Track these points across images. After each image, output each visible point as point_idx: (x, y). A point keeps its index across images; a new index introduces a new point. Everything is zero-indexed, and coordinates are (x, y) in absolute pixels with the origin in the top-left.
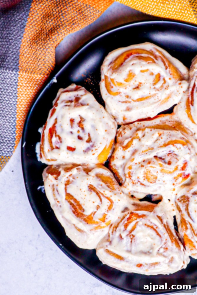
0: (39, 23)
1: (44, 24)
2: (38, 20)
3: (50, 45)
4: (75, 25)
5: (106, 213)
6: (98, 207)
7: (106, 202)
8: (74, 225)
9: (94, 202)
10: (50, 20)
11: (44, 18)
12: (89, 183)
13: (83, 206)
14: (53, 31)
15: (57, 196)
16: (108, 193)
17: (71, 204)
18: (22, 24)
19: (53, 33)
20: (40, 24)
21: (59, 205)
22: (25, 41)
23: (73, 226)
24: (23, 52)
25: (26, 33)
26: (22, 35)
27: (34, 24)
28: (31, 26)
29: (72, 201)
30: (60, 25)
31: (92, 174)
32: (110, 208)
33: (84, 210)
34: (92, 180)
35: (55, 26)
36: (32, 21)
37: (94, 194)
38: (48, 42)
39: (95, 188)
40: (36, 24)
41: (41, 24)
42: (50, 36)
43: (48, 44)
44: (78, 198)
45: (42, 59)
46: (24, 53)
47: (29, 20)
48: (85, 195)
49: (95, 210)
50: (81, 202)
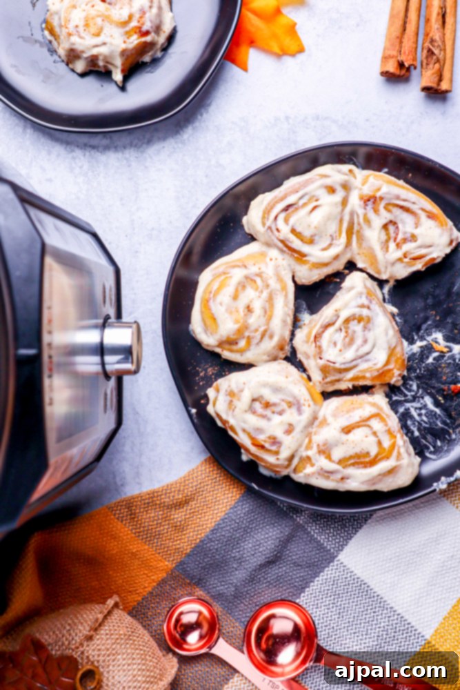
0: (193, 526)
1: (187, 520)
2: (192, 530)
3: (191, 489)
4: (147, 501)
10: (175, 520)
11: (183, 528)
14: (178, 504)
18: (213, 533)
19: (179, 501)
20: (192, 524)
22: (222, 512)
24: (231, 500)
25: (215, 522)
26: (221, 522)
27: (199, 528)
28: (204, 527)
30: (166, 508)
35: (173, 509)
36: (200, 532)
38: (189, 494)
40: (198, 526)
41: (190, 523)
42: (184, 499)
43: (191, 491)
45: (210, 478)
46: (230, 499)
47: (203, 535)
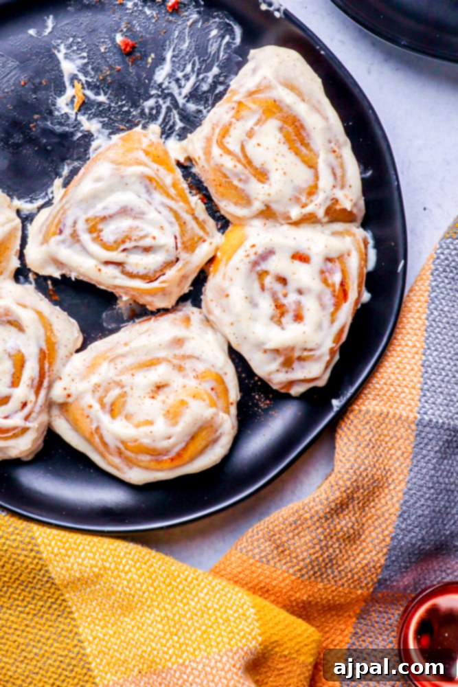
0: (370, 522)
1: (359, 520)
2: (372, 528)
3: (346, 476)
4: (291, 519)
5: (234, 120)
6: (250, 134)
7: (233, 143)
8: (303, 100)
9: (259, 145)
10: (345, 529)
11: (359, 534)
12: (266, 186)
13: (283, 140)
14: (339, 506)
15: (335, 163)
16: (228, 163)
17: (307, 145)
18: (405, 519)
19: (338, 501)
20: (367, 521)
21: (333, 145)
22: (400, 482)
23: (306, 98)
24: (405, 459)
25: (398, 501)
26: (407, 497)
27: (380, 521)
28: (387, 515)
29: (303, 150)
30: (323, 521)
31: (257, 206)
32: (225, 132)
33: (281, 129)
34: (259, 192)
35: (335, 516)
36: (384, 526)
37: (257, 163)
38: (348, 483)
39: (255, 176)
40: (376, 520)
41: (364, 520)
42: (345, 495)
43: (349, 479)
44: (291, 157)
45: (362, 445)
46: (401, 459)
47: (390, 528)
48: (276, 161)
49: (256, 128)
50: (284, 148)
